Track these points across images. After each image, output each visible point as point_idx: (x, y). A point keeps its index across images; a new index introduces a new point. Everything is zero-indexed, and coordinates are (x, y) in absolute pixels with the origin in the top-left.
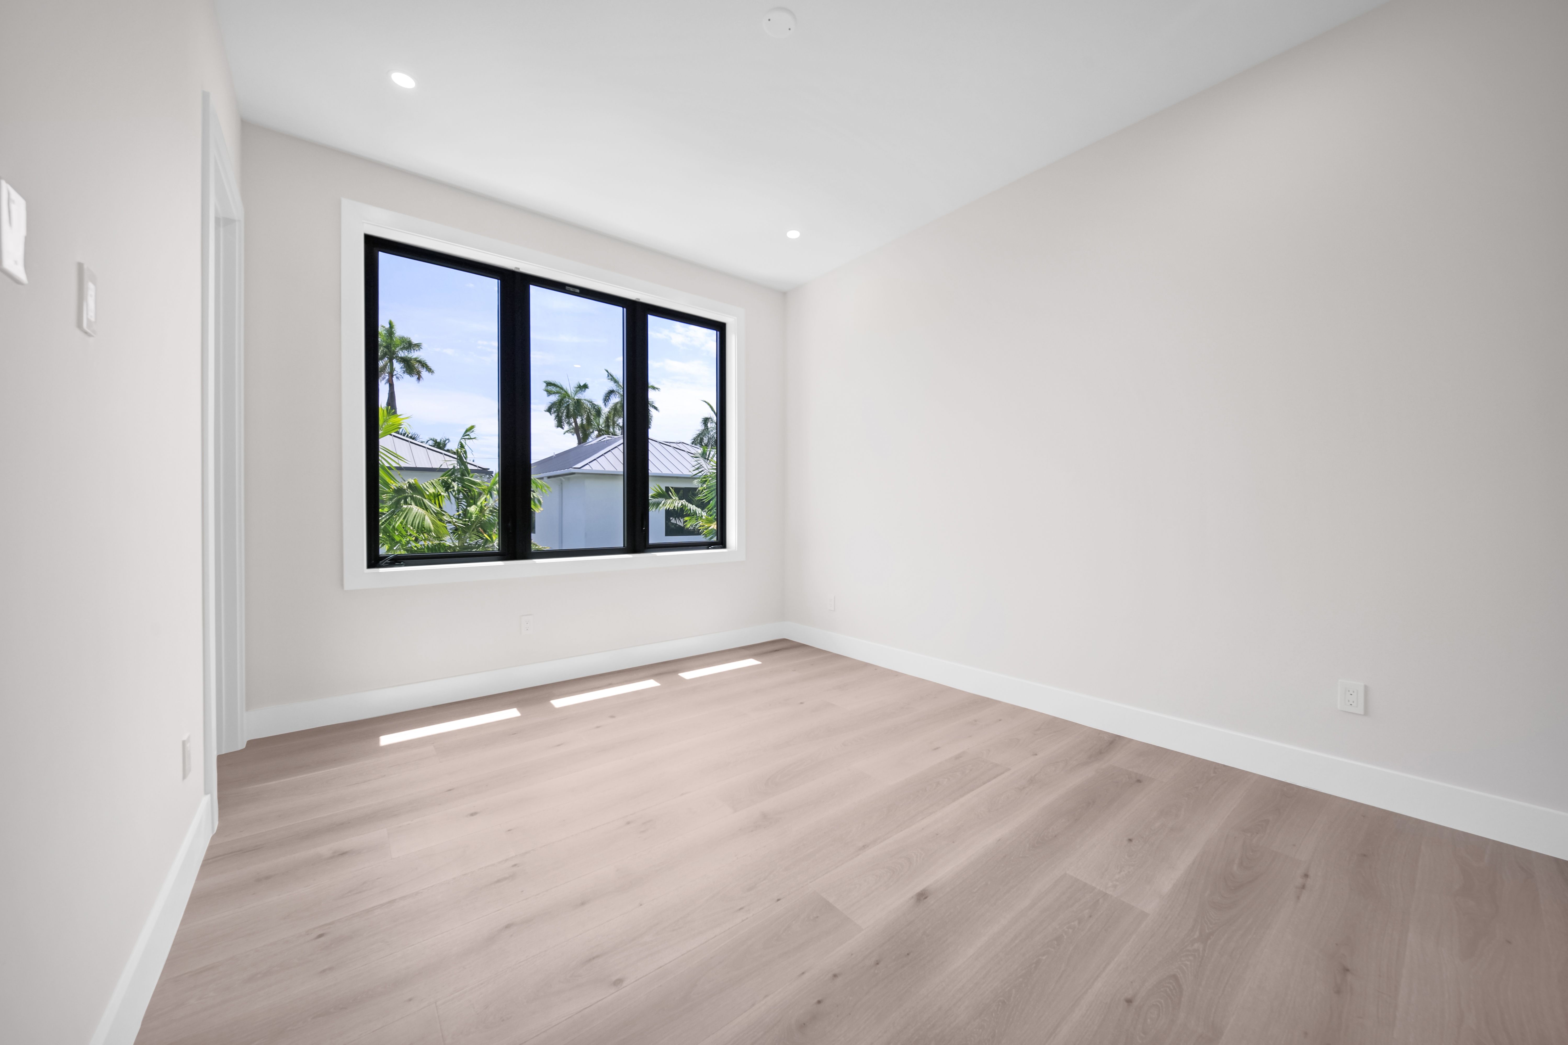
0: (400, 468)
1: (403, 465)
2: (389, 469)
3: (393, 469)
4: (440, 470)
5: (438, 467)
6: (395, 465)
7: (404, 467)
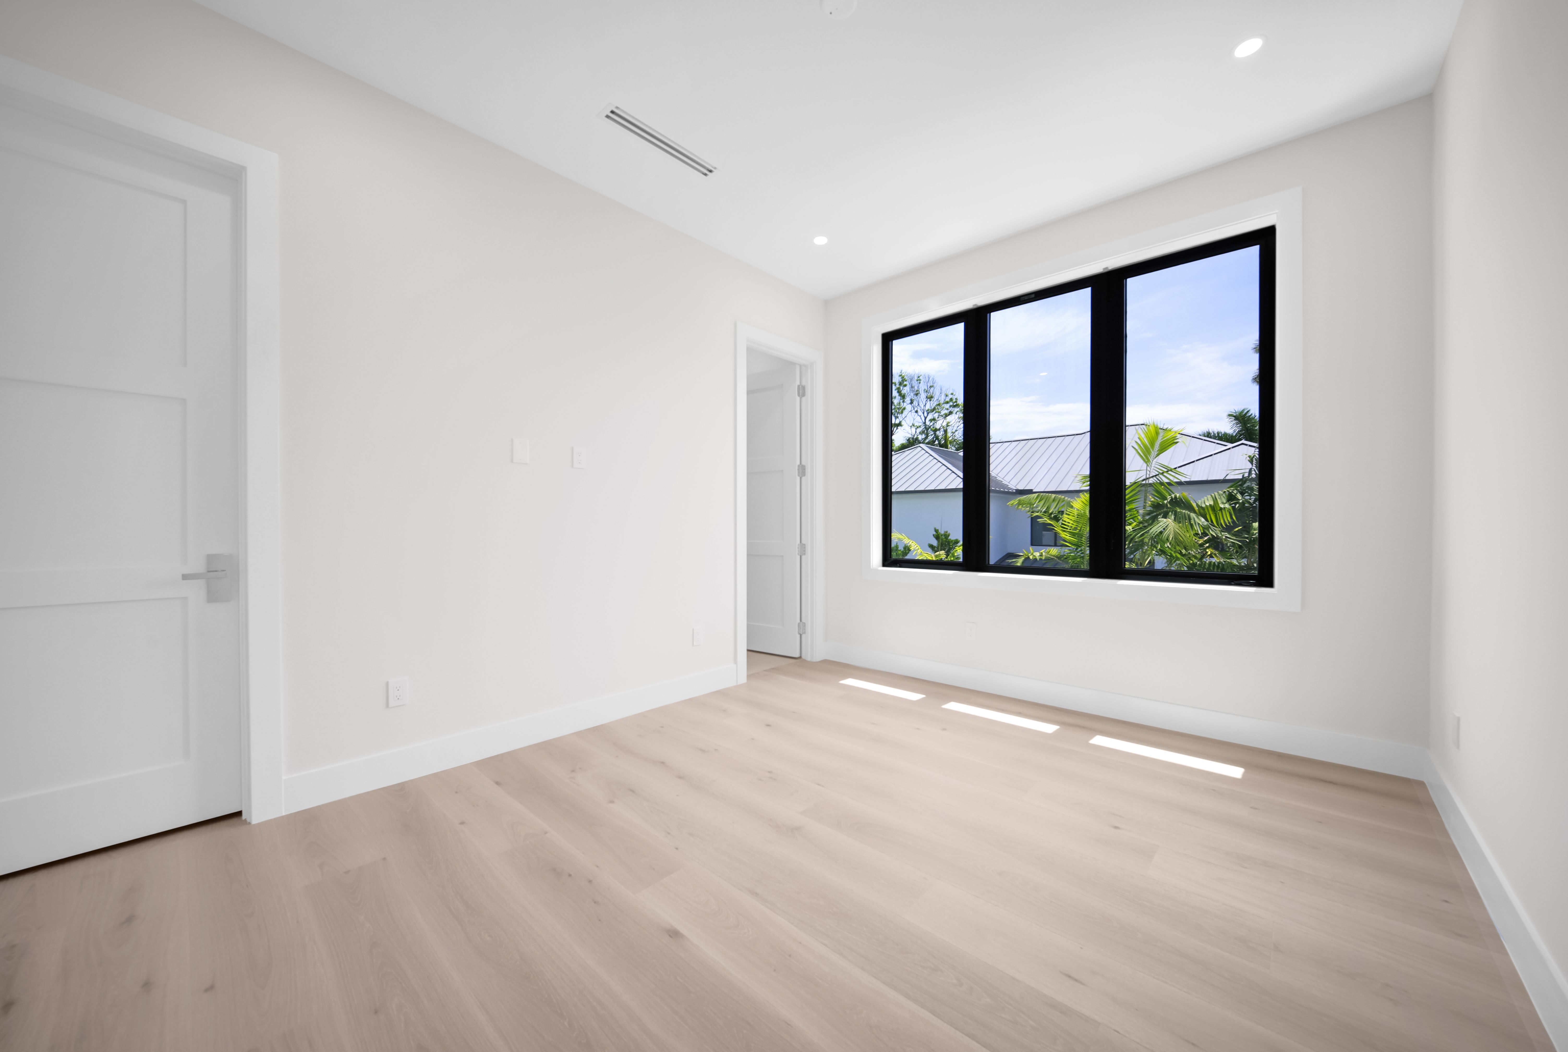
0: (1180, 483)
1: (1183, 479)
2: (1169, 485)
3: (1173, 485)
4: (1225, 481)
5: (1222, 478)
6: (1176, 480)
7: (1185, 482)
